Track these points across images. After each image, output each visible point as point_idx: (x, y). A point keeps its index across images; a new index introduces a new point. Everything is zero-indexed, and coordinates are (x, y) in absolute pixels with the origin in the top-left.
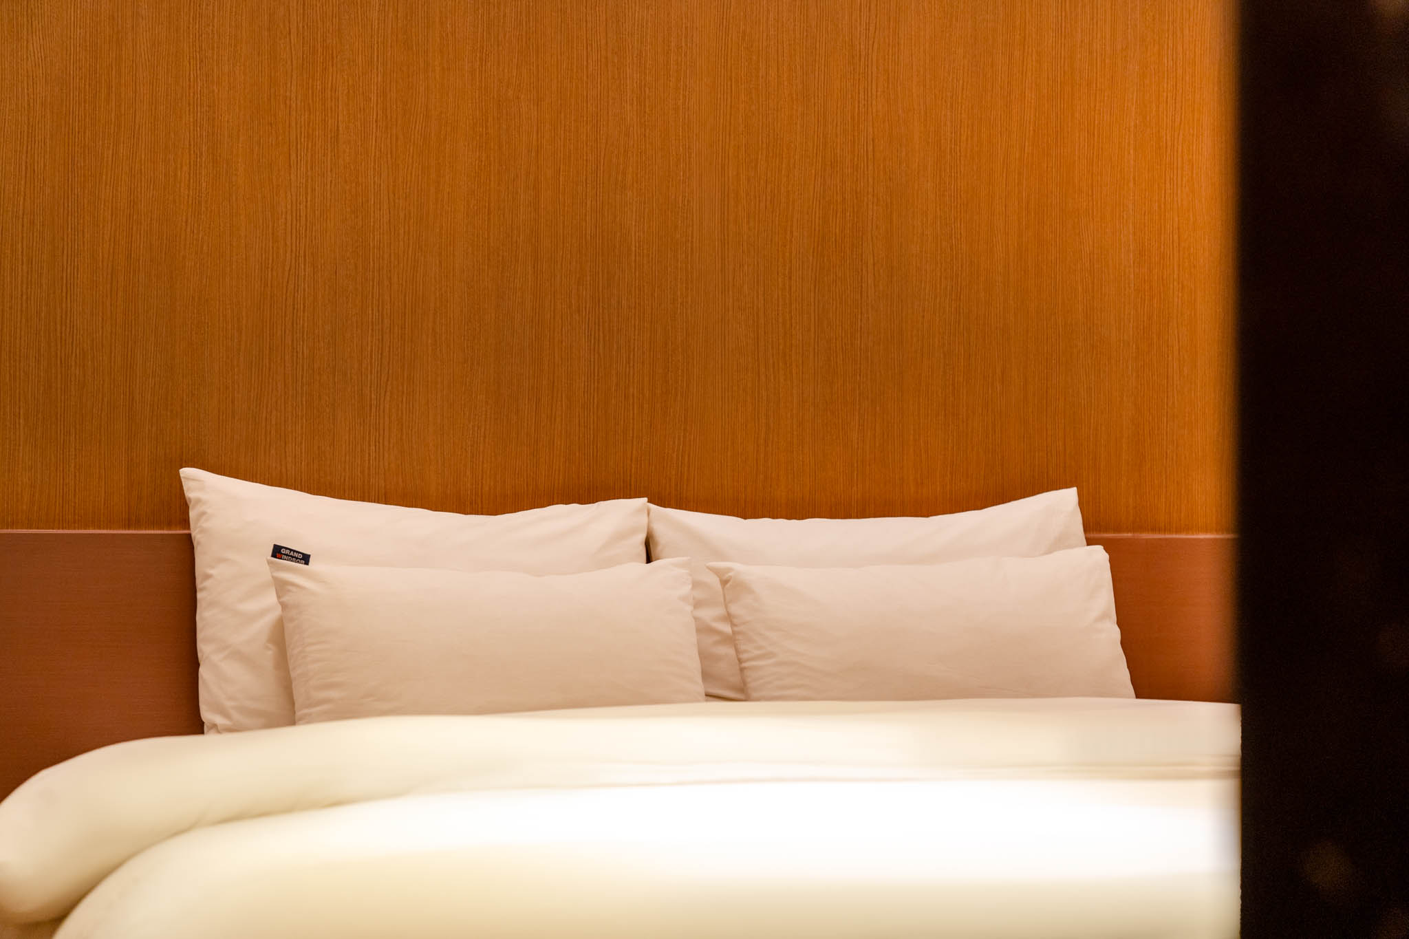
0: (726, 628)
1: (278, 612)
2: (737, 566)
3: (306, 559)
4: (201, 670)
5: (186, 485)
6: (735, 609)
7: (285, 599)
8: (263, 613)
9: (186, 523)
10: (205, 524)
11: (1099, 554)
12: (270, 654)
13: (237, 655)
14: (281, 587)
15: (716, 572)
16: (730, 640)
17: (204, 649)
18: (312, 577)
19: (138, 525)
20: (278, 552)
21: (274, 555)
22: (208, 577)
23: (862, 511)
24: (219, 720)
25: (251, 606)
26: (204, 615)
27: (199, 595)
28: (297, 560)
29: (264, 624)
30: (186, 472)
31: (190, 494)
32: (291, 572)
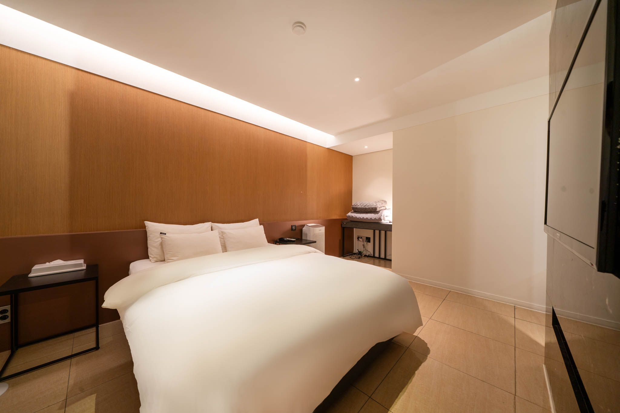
0: (222, 237)
1: (161, 241)
2: (224, 231)
3: (165, 234)
4: (148, 249)
5: (145, 224)
6: (224, 235)
7: (163, 240)
8: (159, 241)
9: (145, 228)
10: (149, 229)
11: (262, 226)
12: (160, 247)
13: (154, 247)
14: (162, 238)
15: (221, 231)
16: (223, 238)
17: (149, 246)
18: (166, 236)
19: (137, 229)
20: (161, 233)
21: (160, 234)
22: (149, 236)
23: (238, 222)
24: (152, 256)
25: (156, 240)
26: (149, 242)
27: (148, 239)
28: (164, 234)
29: (159, 243)
30: (145, 222)
31: (146, 225)
32: (163, 236)
